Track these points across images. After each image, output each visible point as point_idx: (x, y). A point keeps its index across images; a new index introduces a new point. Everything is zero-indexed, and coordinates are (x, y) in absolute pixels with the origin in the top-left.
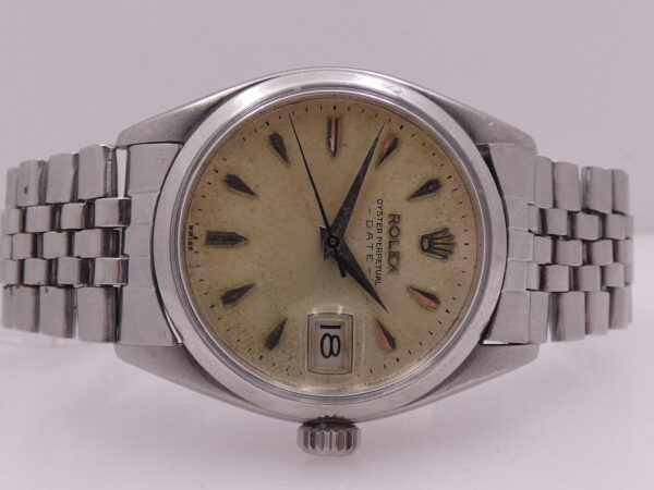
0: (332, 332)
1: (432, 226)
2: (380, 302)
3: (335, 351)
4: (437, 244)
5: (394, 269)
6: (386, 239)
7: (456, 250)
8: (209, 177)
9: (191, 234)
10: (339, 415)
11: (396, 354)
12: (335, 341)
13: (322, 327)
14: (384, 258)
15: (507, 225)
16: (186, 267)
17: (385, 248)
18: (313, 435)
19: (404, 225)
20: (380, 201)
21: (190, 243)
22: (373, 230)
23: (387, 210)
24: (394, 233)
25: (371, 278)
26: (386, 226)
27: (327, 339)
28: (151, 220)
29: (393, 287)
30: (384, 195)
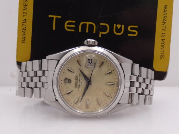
0: (89, 64)
1: (68, 85)
2: (80, 70)
3: (89, 60)
4: (68, 81)
5: (77, 77)
6: (78, 82)
7: (64, 80)
8: (113, 96)
9: (117, 85)
10: (89, 47)
11: (77, 59)
12: (89, 62)
13: (91, 65)
14: (79, 78)
15: (53, 84)
16: (119, 78)
17: (78, 81)
18: (95, 44)
19: (74, 85)
20: (79, 90)
21: (117, 83)
22: (80, 84)
23: (77, 89)
24: (76, 84)
25: (81, 75)
26: (78, 85)
27: (91, 63)
28: (125, 88)
29: (77, 73)
30: (78, 91)
